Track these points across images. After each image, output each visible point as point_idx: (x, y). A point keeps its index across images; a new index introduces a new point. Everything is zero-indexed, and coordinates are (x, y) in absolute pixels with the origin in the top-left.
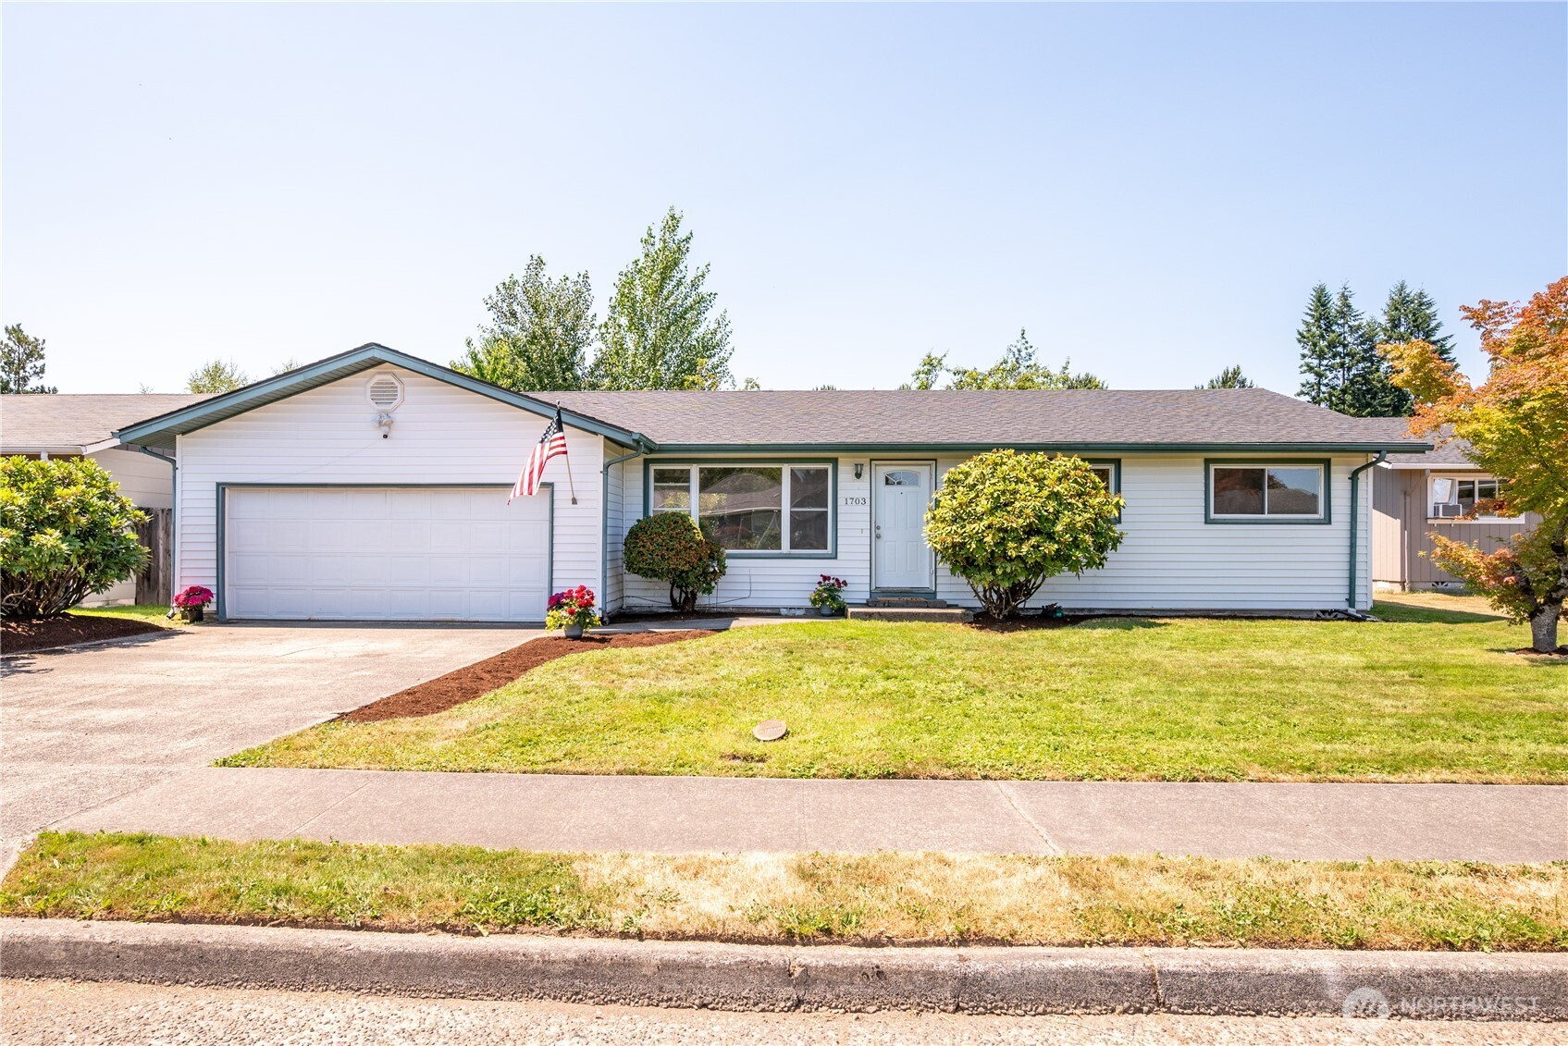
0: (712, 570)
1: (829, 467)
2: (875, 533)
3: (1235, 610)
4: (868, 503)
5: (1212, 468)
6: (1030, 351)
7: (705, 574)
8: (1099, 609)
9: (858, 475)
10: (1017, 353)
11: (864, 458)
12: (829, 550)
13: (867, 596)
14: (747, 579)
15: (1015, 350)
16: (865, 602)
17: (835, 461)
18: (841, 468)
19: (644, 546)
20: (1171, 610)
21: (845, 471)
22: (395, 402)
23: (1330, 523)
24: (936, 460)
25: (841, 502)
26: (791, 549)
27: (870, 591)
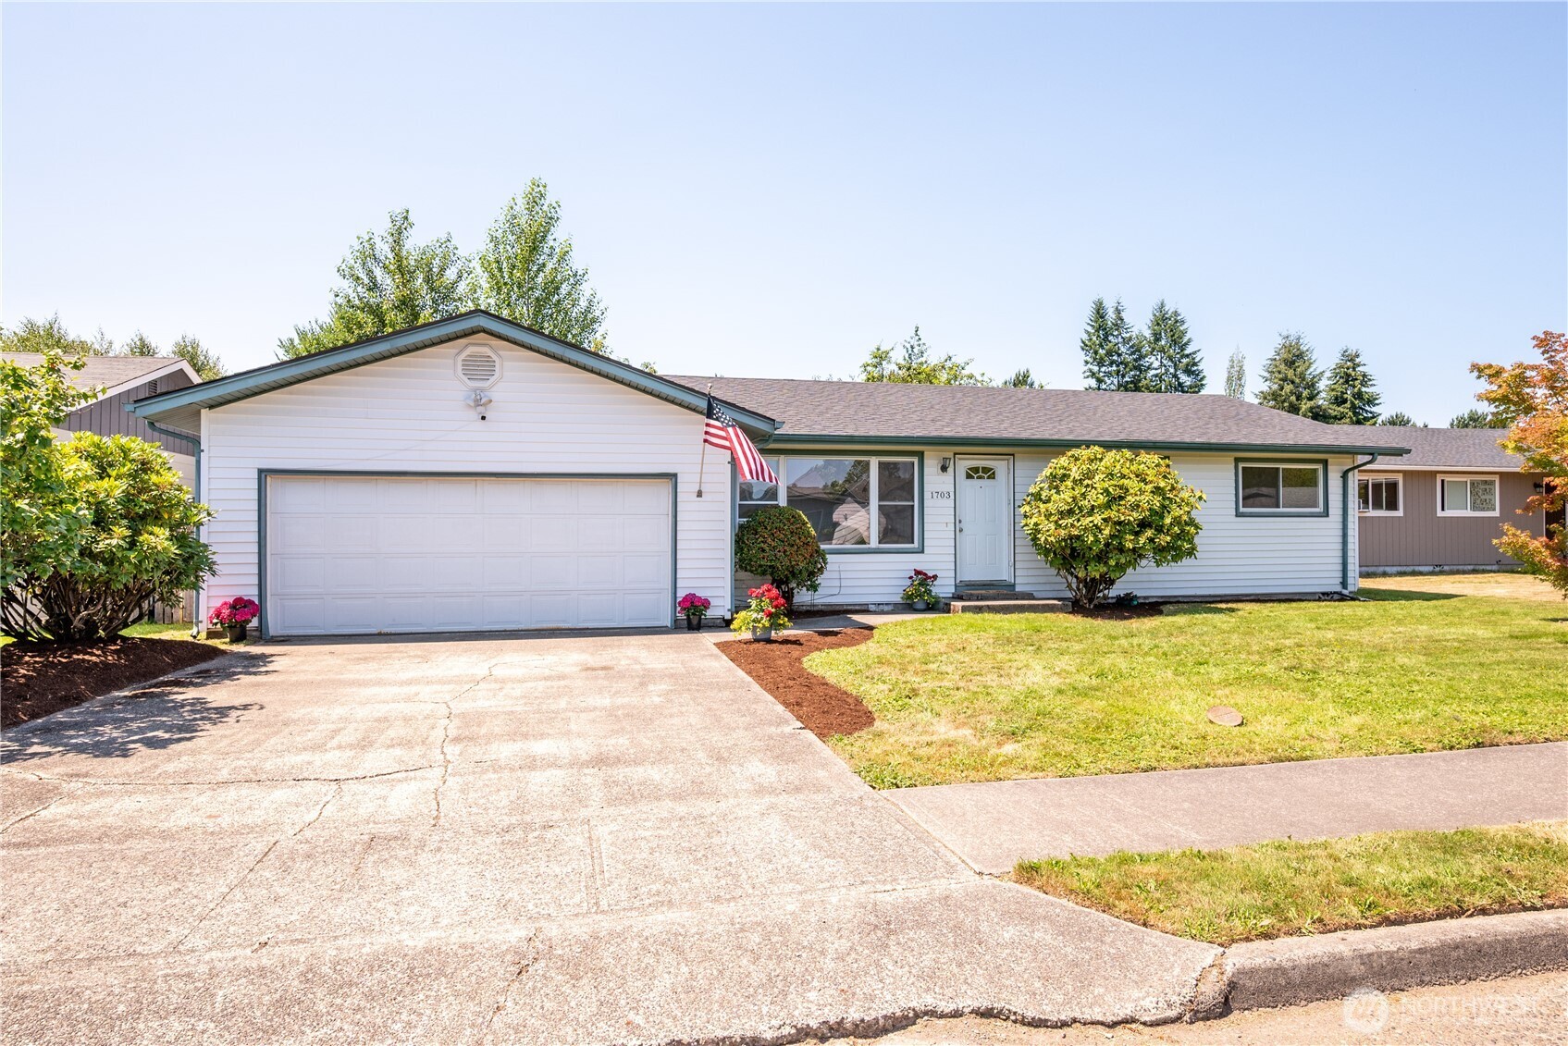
1: (916, 460)
2: (958, 529)
3: (1258, 595)
4: (952, 495)
5: (1241, 465)
6: (923, 348)
9: (944, 469)
10: (910, 349)
11: (948, 452)
12: (916, 545)
13: (952, 590)
14: (837, 575)
15: (908, 346)
16: (951, 596)
17: (921, 455)
18: (926, 461)
19: (764, 542)
20: (1210, 596)
21: (931, 465)
22: (492, 379)
23: (1327, 516)
24: (1013, 455)
25: (927, 495)
26: (879, 543)
27: (956, 585)
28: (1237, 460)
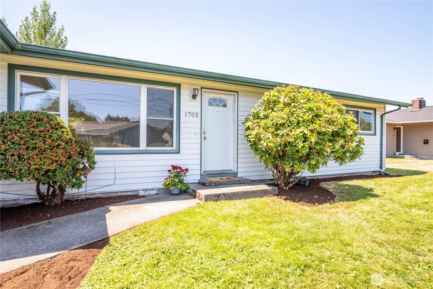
0: (81, 166)
1: (175, 89)
2: (203, 138)
4: (199, 114)
9: (194, 97)
12: (174, 148)
13: (199, 178)
14: (112, 170)
16: (197, 181)
17: (178, 86)
18: (182, 91)
20: (331, 175)
21: (186, 94)
23: (376, 135)
24: (237, 92)
25: (182, 114)
26: (147, 147)
27: (201, 175)
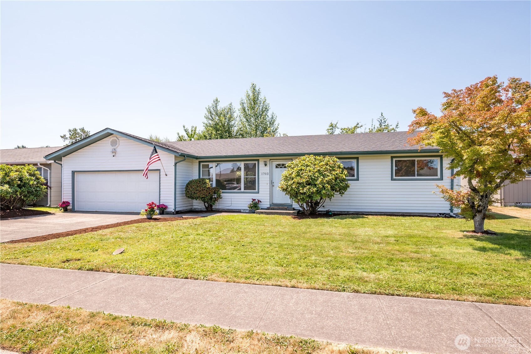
0: (214, 197)
1: (256, 162)
2: (272, 185)
3: (404, 213)
4: (269, 174)
5: (394, 160)
6: (385, 120)
7: (211, 198)
8: (351, 212)
9: (266, 165)
10: (380, 121)
11: (267, 159)
12: (257, 190)
13: (268, 206)
14: (230, 200)
15: (380, 120)
16: (267, 208)
17: (258, 160)
18: (260, 163)
20: (378, 212)
21: (262, 164)
22: (117, 146)
23: (442, 180)
24: (292, 159)
25: (260, 174)
26: (244, 190)
27: (270, 205)
28: (392, 158)
